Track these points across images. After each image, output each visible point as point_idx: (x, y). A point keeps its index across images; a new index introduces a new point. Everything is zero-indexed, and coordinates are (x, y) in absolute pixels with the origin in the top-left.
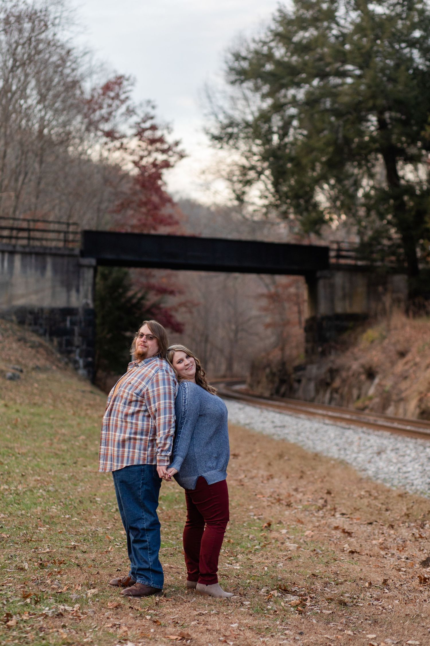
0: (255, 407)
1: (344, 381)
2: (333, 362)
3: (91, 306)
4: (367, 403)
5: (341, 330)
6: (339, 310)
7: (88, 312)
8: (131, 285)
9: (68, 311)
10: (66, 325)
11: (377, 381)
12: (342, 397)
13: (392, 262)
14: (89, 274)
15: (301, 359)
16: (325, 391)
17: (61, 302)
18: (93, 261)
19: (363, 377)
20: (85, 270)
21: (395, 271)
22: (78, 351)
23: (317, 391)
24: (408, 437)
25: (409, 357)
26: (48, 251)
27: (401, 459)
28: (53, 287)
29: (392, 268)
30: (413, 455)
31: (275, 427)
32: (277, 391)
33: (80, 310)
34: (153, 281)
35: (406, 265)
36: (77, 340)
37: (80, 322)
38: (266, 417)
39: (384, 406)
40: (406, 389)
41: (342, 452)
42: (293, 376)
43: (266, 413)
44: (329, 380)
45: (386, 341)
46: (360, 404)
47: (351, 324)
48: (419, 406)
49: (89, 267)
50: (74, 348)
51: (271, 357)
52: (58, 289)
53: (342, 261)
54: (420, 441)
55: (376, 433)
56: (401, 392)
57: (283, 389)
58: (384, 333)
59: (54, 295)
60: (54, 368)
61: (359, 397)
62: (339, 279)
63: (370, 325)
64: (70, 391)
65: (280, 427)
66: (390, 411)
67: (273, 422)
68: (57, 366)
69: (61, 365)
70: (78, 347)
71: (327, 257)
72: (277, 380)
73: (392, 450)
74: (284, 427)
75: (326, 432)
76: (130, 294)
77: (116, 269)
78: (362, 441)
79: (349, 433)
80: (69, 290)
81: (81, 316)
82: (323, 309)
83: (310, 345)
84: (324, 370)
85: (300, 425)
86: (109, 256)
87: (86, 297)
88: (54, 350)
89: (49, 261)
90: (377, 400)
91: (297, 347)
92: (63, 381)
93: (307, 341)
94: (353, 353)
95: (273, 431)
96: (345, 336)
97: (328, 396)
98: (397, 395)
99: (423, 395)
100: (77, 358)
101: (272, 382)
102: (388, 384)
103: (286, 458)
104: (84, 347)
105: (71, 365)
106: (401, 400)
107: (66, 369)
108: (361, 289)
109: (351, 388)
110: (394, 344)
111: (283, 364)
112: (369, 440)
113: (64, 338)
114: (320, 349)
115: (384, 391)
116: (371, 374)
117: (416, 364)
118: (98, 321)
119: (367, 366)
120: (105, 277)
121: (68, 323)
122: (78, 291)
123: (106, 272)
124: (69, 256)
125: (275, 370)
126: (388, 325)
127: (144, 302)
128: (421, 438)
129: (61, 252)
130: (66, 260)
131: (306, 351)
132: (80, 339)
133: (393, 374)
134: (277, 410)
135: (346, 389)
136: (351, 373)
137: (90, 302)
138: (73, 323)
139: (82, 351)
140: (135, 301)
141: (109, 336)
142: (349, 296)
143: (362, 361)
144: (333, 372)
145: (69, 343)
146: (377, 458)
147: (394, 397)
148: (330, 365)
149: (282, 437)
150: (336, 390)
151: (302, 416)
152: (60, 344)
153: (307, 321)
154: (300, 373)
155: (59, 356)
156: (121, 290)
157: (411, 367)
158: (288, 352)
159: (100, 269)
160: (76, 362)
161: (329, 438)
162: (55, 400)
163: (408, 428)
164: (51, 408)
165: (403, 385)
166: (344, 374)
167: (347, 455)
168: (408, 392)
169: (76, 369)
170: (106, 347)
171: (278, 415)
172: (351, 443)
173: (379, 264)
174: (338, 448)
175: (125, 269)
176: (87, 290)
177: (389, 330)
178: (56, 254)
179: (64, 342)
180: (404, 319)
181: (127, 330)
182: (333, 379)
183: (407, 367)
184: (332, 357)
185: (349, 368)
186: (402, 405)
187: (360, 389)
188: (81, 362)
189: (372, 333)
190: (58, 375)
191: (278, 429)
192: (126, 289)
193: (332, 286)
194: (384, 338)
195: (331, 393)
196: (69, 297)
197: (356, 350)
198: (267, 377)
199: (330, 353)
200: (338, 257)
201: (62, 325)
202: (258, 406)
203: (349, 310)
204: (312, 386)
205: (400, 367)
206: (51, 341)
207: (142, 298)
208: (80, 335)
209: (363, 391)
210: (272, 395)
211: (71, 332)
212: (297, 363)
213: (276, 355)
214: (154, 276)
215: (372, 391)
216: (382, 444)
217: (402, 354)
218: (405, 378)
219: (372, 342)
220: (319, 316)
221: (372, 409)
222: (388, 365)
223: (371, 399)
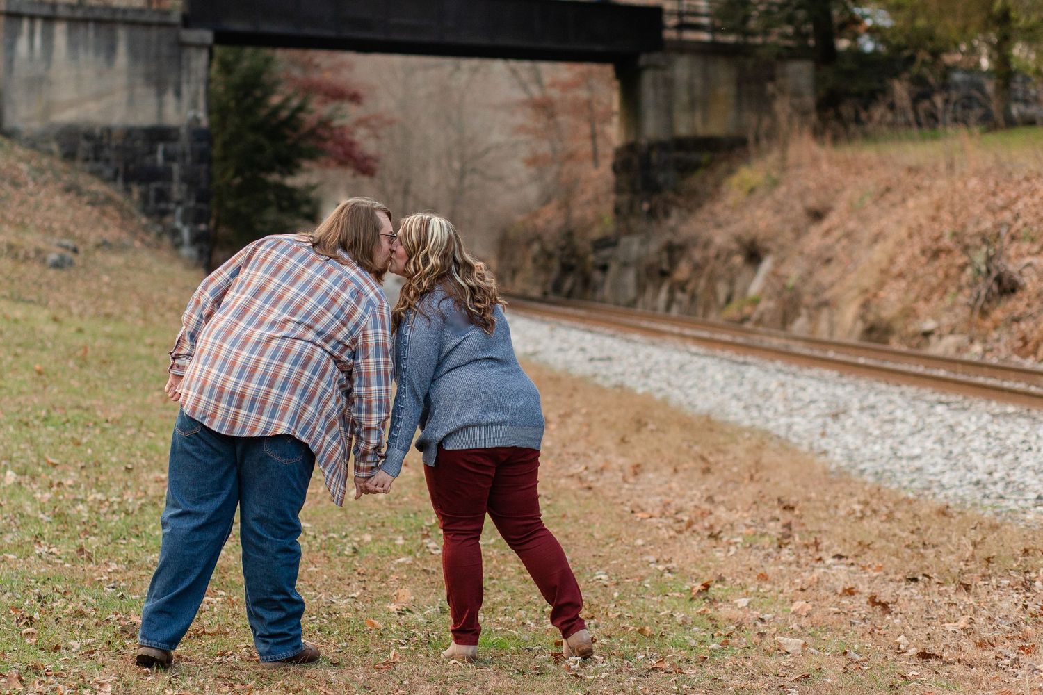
0: (531, 319)
1: (697, 268)
2: (673, 230)
3: (204, 123)
4: (747, 310)
5: (686, 169)
6: (683, 128)
7: (199, 135)
8: (277, 83)
9: (159, 134)
10: (155, 160)
11: (767, 265)
12: (693, 297)
13: (785, 36)
14: (198, 62)
15: (607, 225)
16: (658, 288)
17: (145, 117)
18: (207, 36)
19: (738, 260)
20: (193, 52)
21: (792, 54)
22: (179, 211)
23: (641, 288)
24: (878, 381)
25: (832, 219)
26: (119, 16)
27: (887, 427)
28: (131, 87)
29: (788, 48)
30: (912, 419)
31: (591, 360)
32: (557, 288)
33: (183, 131)
34: (315, 76)
35: (811, 42)
36: (177, 190)
37: (184, 155)
38: (564, 341)
39: (786, 317)
40: (832, 285)
41: (755, 413)
42: (591, 258)
43: (561, 333)
44: (665, 266)
45: (783, 189)
46: (733, 311)
47: (705, 157)
48: (862, 317)
49: (199, 46)
50: (172, 206)
51: (540, 222)
52: (141, 90)
53: (689, 35)
54: (911, 391)
55: (807, 372)
56: (820, 289)
57: (568, 284)
58: (775, 174)
59: (131, 102)
60: (138, 244)
61: (729, 300)
62: (683, 69)
63: (746, 159)
64: (171, 289)
65: (601, 359)
66: (800, 325)
67: (583, 350)
68: (142, 241)
69: (150, 238)
70: (179, 203)
71: (660, 27)
72: (555, 265)
73: (862, 409)
74: (609, 359)
75: (703, 369)
76: (275, 100)
77: (248, 51)
78: (790, 391)
79: (751, 372)
80: (160, 93)
81: (184, 144)
82: (652, 128)
83: (625, 198)
84: (654, 246)
85: (641, 356)
86: (239, 26)
87: (194, 105)
88: (135, 211)
89: (122, 34)
90: (767, 305)
91: (596, 200)
92: (155, 270)
93: (618, 190)
94: (712, 214)
95: (588, 369)
96: (694, 181)
97: (663, 296)
98: (815, 294)
99: (868, 296)
100: (178, 224)
101: (546, 269)
102: (793, 273)
103: (651, 426)
104: (192, 203)
105: (167, 240)
106: (826, 304)
107: (159, 247)
108: (725, 89)
109: (712, 279)
110: (802, 195)
111: (570, 234)
112: (803, 389)
113: (154, 185)
114: (646, 206)
115: (784, 286)
116: (754, 255)
117: (849, 235)
118: (216, 152)
119: (747, 238)
120: (227, 68)
121: (160, 157)
122: (178, 94)
123: (230, 57)
124: (161, 25)
125: (550, 247)
126: (784, 159)
127: (302, 115)
128: (910, 384)
129: (144, 18)
130: (154, 33)
131: (617, 211)
132: (184, 187)
133: (801, 253)
134: (582, 326)
135: (702, 283)
136: (712, 252)
137: (202, 115)
138: (169, 157)
139: (186, 212)
140: (284, 114)
141: (238, 180)
142: (701, 103)
143: (736, 228)
144: (674, 251)
145: (162, 196)
146: (834, 427)
147: (807, 299)
148: (668, 236)
149: (613, 381)
150: (682, 286)
151: (636, 337)
152: (145, 198)
153: (618, 152)
154: (606, 253)
155: (144, 220)
156: (258, 93)
157: (838, 240)
158: (577, 213)
159: (218, 50)
160: (175, 233)
161: (714, 383)
162: (145, 309)
163: (862, 361)
164: (140, 323)
165: (825, 276)
166: (697, 255)
167: (767, 420)
168: (837, 290)
169: (177, 246)
170: (230, 204)
171: (588, 337)
172: (767, 395)
173: (759, 40)
174: (742, 404)
175: (266, 52)
176: (197, 93)
177: (784, 169)
178: (133, 21)
179: (152, 194)
180: (815, 148)
181: (270, 170)
182: (673, 263)
183: (829, 240)
184: (672, 222)
185: (707, 245)
186: (825, 314)
187: (731, 283)
188: (186, 233)
189: (749, 174)
190: (146, 258)
191: (600, 364)
192: (269, 90)
193: (669, 83)
194: (775, 183)
195: (671, 292)
196: (161, 106)
197: (718, 208)
198: (535, 260)
199: (667, 214)
200: (681, 27)
201: (148, 161)
202: (538, 317)
203: (701, 131)
204: (630, 277)
205: (814, 239)
206: (128, 191)
207: (300, 108)
208: (184, 179)
209: (739, 287)
210: (545, 293)
211: (165, 175)
212: (596, 233)
213: (550, 219)
214: (317, 66)
215: (756, 287)
216: (834, 395)
217: (817, 215)
218: (828, 261)
219: (752, 191)
220: (643, 142)
221: (759, 322)
222: (789, 235)
223: (755, 302)
